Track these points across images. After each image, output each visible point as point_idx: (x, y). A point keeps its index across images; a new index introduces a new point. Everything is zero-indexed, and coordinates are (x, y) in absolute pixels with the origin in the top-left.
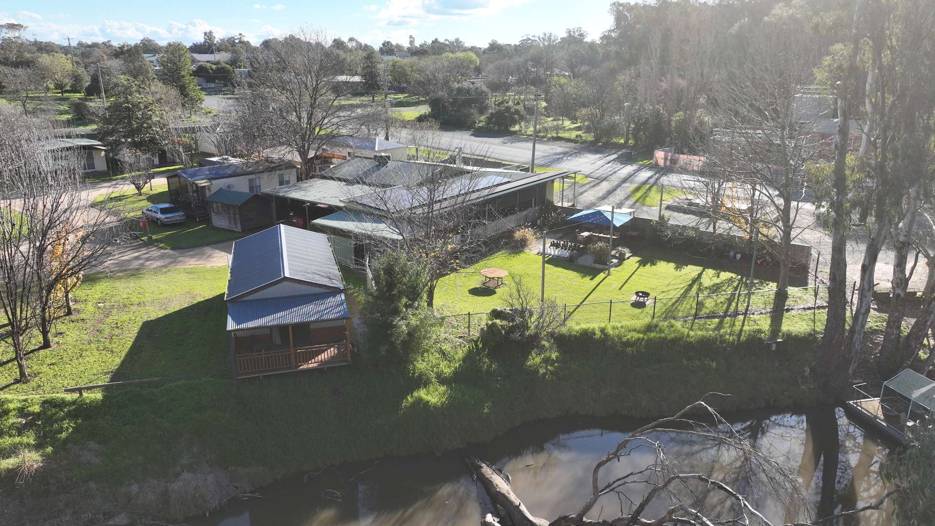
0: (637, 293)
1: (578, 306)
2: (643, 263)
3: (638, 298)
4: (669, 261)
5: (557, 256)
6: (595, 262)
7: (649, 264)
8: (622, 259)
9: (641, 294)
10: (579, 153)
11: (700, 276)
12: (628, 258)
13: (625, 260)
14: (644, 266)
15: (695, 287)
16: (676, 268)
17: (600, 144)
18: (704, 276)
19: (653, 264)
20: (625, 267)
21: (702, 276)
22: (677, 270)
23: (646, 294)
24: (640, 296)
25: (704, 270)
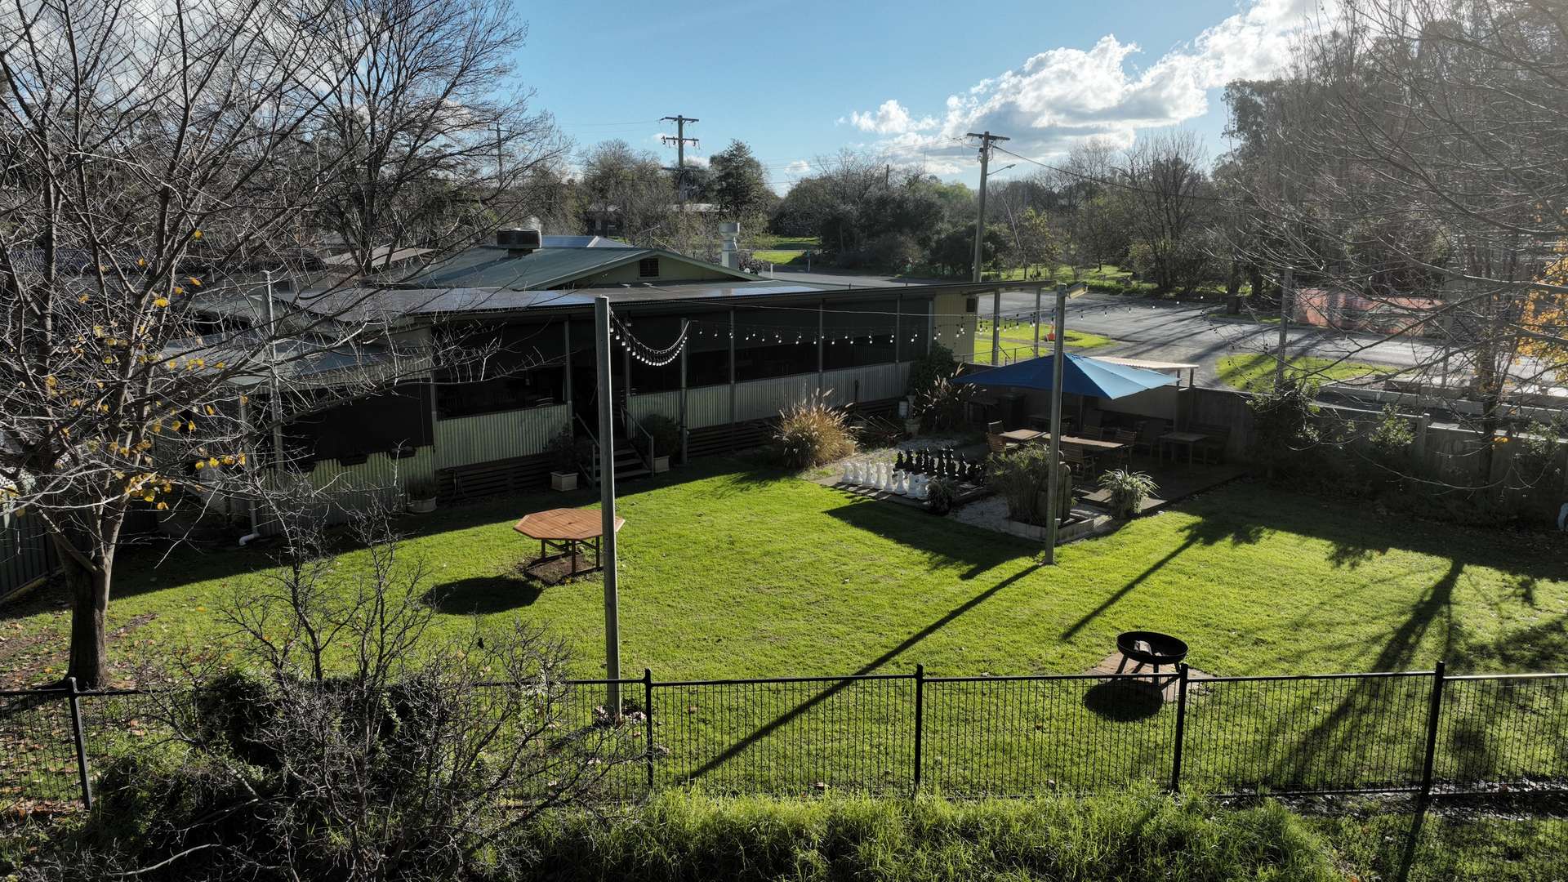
0: (1126, 643)
1: (846, 682)
2: (1205, 534)
3: (1131, 664)
4: (1306, 529)
5: (894, 494)
6: (1014, 516)
7: (1229, 539)
8: (1122, 511)
9: (1144, 646)
10: (1116, 306)
11: (1442, 593)
12: (1151, 512)
13: (1137, 516)
14: (1210, 541)
15: (1430, 642)
16: (1337, 559)
17: (1171, 294)
18: (1462, 589)
19: (1245, 536)
20: (1127, 539)
21: (1455, 593)
22: (1339, 563)
23: (1170, 648)
24: (1143, 658)
25: (1456, 571)
